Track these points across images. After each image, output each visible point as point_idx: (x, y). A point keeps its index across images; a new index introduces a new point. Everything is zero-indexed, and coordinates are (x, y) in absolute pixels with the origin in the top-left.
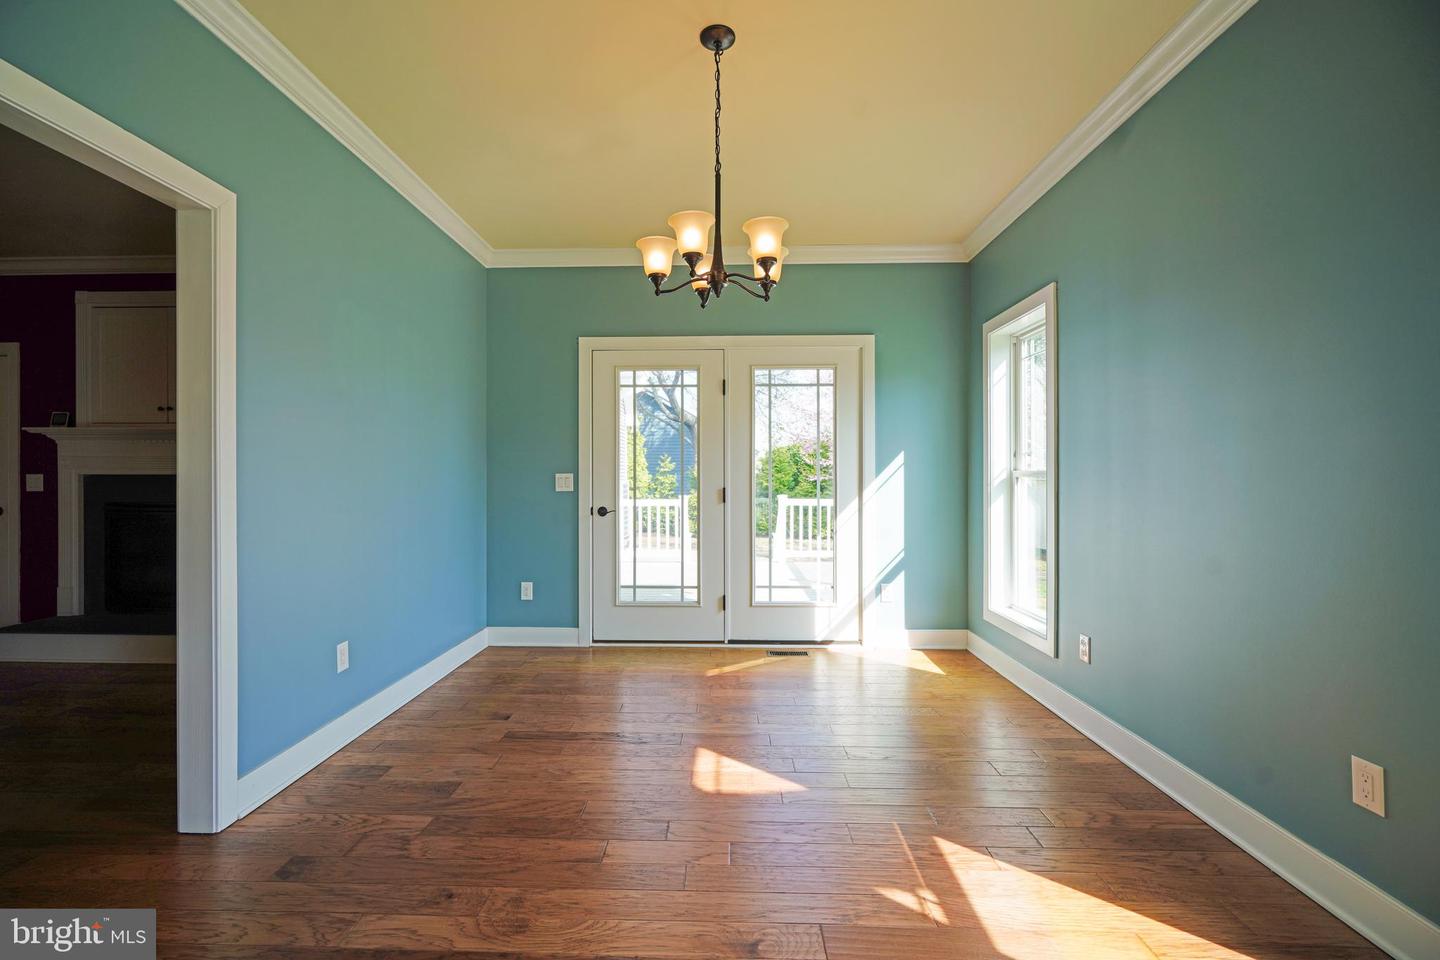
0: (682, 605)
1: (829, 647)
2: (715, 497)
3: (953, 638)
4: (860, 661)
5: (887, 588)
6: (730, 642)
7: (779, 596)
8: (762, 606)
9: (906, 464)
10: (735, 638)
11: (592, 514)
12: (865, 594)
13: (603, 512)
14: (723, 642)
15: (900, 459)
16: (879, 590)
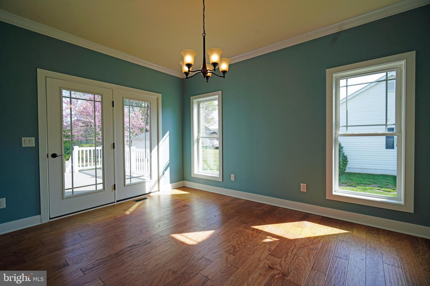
0: (96, 192)
1: (151, 194)
2: (111, 146)
3: (180, 183)
4: (159, 196)
5: (166, 172)
6: (117, 201)
7: (134, 181)
8: (129, 185)
9: (169, 134)
10: (119, 200)
11: (48, 157)
12: (160, 175)
13: (54, 156)
14: (114, 202)
15: (168, 133)
16: (163, 174)
